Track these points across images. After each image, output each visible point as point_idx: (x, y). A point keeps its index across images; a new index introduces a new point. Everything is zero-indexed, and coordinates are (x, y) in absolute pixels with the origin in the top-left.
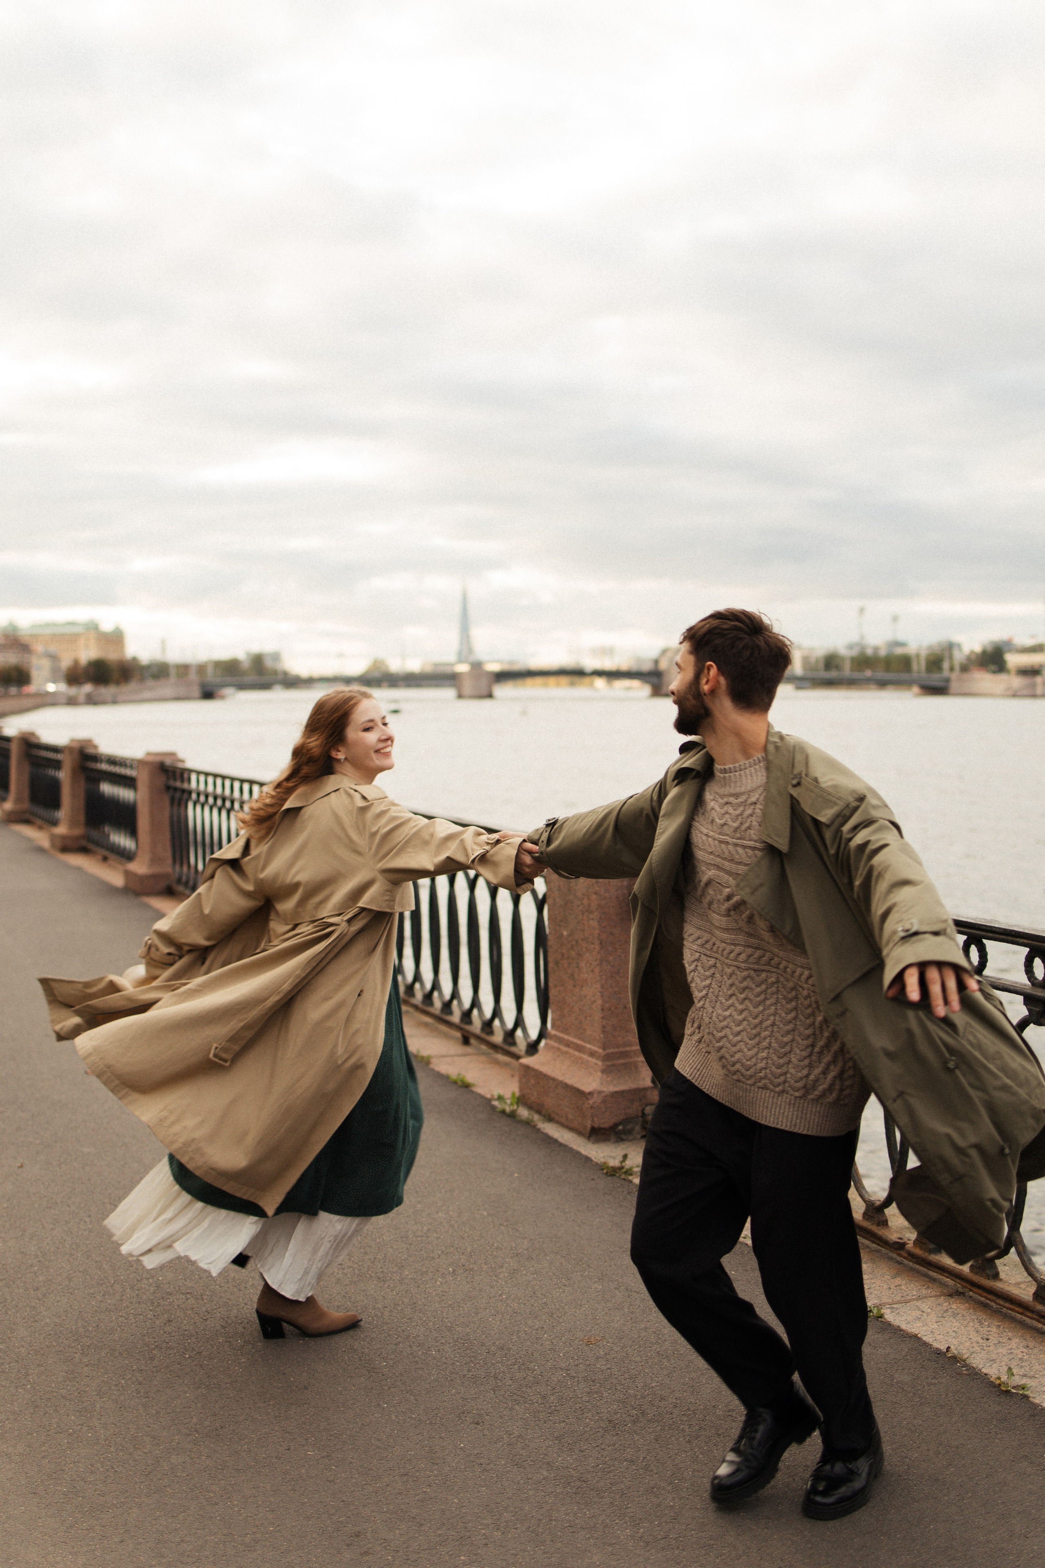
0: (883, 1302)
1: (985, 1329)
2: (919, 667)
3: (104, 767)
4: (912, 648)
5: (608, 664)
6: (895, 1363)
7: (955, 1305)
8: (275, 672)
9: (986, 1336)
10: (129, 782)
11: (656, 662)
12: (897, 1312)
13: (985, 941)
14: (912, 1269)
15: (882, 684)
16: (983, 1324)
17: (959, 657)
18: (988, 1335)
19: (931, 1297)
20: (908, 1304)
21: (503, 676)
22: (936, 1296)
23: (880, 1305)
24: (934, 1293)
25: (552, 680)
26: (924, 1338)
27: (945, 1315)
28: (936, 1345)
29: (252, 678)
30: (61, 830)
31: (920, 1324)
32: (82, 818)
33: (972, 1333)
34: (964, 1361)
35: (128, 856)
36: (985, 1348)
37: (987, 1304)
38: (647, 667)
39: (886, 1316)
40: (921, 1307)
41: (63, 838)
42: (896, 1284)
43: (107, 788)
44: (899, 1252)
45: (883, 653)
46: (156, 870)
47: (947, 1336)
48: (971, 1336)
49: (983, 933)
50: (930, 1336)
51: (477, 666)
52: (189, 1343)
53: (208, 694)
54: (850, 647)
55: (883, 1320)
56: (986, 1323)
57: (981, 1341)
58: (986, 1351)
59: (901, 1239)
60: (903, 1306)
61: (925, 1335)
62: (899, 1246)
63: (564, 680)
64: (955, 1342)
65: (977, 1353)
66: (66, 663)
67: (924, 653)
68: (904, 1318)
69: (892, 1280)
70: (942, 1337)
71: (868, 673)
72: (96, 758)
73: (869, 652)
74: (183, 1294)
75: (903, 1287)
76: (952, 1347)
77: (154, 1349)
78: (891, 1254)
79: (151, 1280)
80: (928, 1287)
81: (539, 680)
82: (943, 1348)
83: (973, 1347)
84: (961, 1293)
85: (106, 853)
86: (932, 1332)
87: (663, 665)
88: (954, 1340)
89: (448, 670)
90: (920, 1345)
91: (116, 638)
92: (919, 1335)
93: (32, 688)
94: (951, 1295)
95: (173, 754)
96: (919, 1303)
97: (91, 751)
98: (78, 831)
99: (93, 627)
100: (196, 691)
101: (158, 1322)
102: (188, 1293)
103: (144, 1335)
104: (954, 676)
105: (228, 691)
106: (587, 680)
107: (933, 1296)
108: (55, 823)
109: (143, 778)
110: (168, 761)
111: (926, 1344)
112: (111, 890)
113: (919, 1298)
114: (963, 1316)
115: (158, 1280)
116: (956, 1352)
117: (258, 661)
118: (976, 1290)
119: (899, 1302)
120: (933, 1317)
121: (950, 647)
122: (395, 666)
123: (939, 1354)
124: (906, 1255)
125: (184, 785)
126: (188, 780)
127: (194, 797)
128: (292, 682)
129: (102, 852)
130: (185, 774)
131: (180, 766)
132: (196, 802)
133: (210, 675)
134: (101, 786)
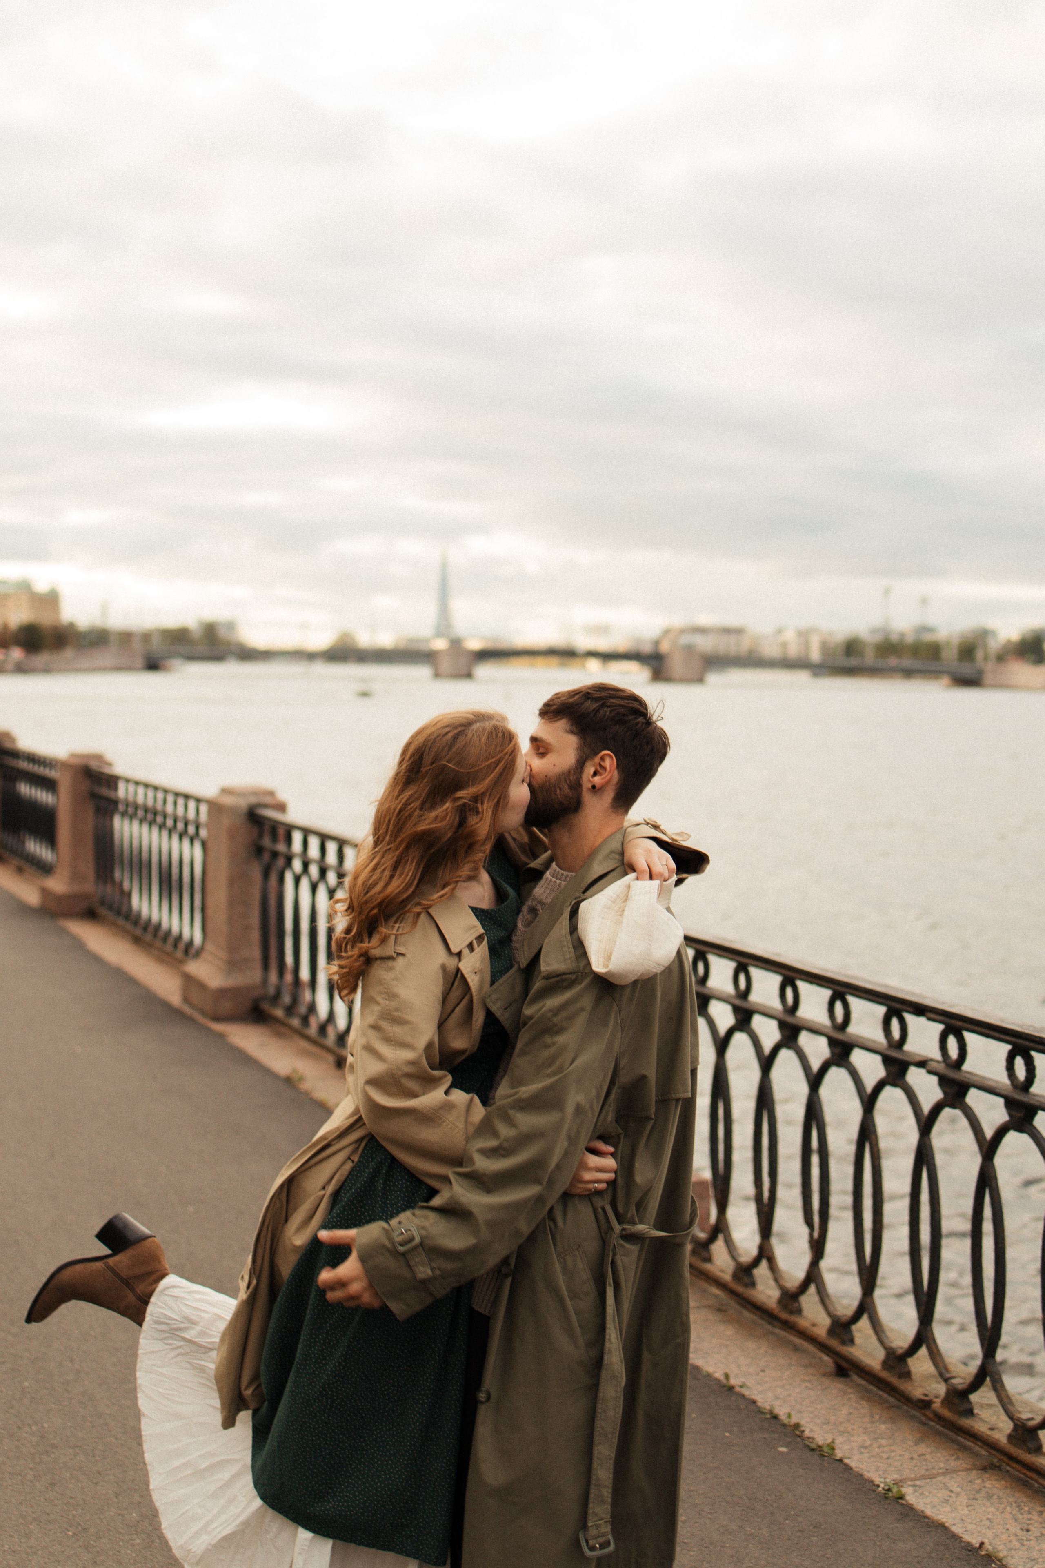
0: (904, 1477)
1: (1026, 1516)
2: (950, 655)
3: (24, 765)
4: (942, 635)
5: (603, 644)
6: (918, 1562)
7: (988, 1482)
8: (228, 643)
9: (1026, 1527)
10: (49, 784)
11: (657, 643)
12: (920, 1491)
13: (1033, 1053)
14: (939, 1433)
15: (908, 673)
16: (1022, 1509)
17: (994, 645)
18: (1028, 1524)
19: (960, 1471)
20: (934, 1480)
21: (486, 655)
22: (966, 1470)
23: (901, 1481)
24: (965, 1466)
25: (540, 660)
26: (953, 1529)
27: (977, 1496)
28: (967, 1538)
29: (203, 649)
31: (948, 1509)
33: (1010, 1521)
34: (1000, 1560)
35: (45, 869)
36: (1025, 1543)
37: (1027, 1481)
38: (647, 649)
39: (908, 1497)
40: (949, 1485)
42: (920, 1452)
43: (25, 789)
44: (923, 1411)
45: (910, 639)
46: (77, 888)
47: (980, 1526)
48: (1008, 1526)
49: (1032, 1045)
50: (959, 1525)
51: (456, 643)
52: (74, 1515)
53: (153, 665)
54: (874, 631)
55: (904, 1502)
56: (1026, 1509)
57: (1020, 1533)
58: (1026, 1548)
59: (926, 1395)
60: (927, 1483)
61: (954, 1524)
62: (924, 1404)
63: (554, 660)
64: (990, 1534)
65: (1015, 1550)
67: (956, 642)
68: (929, 1500)
69: (915, 1448)
70: (974, 1526)
71: (893, 661)
72: (16, 754)
73: (894, 638)
74: (71, 1447)
75: (928, 1457)
76: (986, 1541)
77: (31, 1523)
78: (913, 1412)
79: (34, 1428)
80: (958, 1458)
81: (525, 660)
82: (975, 1542)
83: (1010, 1541)
84: (996, 1466)
85: (21, 863)
86: (962, 1520)
87: (665, 647)
88: (988, 1530)
89: (423, 647)
90: (948, 1538)
91: (51, 600)
92: (947, 1524)
94: (984, 1469)
95: (99, 758)
96: (946, 1479)
97: (10, 745)
99: (25, 587)
100: (139, 662)
101: (38, 1486)
102: (77, 1446)
103: (21, 1503)
104: (990, 667)
105: (176, 663)
106: (577, 662)
107: (962, 1470)
109: (64, 781)
110: (94, 765)
111: (955, 1537)
112: (23, 909)
113: (947, 1472)
114: (999, 1498)
115: (43, 1427)
116: (990, 1548)
117: (210, 631)
118: (1014, 1465)
119: (923, 1478)
120: (963, 1499)
121: (984, 634)
122: (365, 639)
123: (970, 1551)
124: (931, 1416)
125: (111, 794)
126: (116, 788)
127: (121, 807)
128: (248, 655)
129: (16, 862)
130: (112, 781)
131: (107, 770)
132: (124, 814)
133: (156, 644)
134: (18, 786)
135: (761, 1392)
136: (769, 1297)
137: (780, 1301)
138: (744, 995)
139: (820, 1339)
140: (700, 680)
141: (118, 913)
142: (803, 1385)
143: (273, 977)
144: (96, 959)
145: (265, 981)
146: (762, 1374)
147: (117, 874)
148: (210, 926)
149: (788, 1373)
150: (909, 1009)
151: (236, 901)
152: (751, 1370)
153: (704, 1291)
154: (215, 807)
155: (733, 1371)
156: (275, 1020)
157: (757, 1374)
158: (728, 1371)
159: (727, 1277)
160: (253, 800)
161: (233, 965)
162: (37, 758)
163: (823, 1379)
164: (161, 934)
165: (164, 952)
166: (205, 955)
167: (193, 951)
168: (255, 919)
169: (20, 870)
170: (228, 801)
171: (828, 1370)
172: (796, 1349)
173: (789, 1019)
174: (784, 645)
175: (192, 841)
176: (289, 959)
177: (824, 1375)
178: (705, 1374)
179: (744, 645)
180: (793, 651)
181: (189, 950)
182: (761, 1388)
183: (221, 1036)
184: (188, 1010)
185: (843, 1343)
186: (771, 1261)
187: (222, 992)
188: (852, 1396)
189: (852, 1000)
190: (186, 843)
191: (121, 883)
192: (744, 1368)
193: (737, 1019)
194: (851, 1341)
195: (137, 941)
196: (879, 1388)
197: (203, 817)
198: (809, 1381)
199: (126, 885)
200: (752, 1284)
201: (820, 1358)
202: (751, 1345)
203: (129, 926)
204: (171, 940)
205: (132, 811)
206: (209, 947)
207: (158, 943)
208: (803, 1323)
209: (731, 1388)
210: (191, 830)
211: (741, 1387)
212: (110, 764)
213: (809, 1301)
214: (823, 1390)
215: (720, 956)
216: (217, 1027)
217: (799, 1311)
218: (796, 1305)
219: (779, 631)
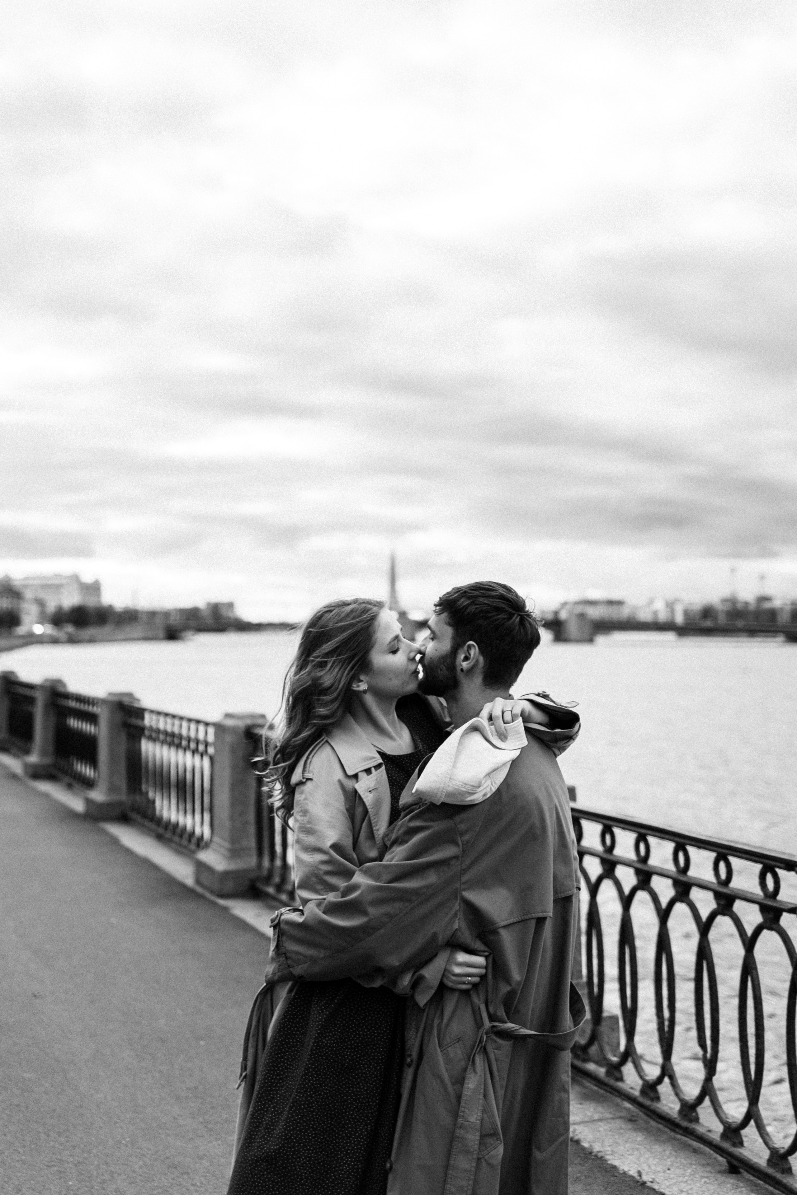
2: (783, 618)
3: (73, 704)
4: (777, 603)
8: (229, 618)
10: (92, 718)
11: (556, 613)
15: (752, 632)
29: (210, 623)
30: (33, 758)
32: (51, 748)
35: (89, 784)
41: (34, 766)
43: (74, 723)
45: (752, 607)
46: (115, 798)
53: (172, 636)
54: (725, 601)
66: (51, 607)
67: (788, 608)
71: (740, 623)
72: (67, 696)
73: (739, 606)
85: (71, 780)
87: (562, 616)
91: (95, 588)
93: (21, 630)
95: (130, 695)
97: (61, 689)
98: (48, 761)
99: (75, 578)
100: (161, 633)
105: (189, 634)
108: (27, 752)
109: (103, 715)
110: (126, 700)
112: (72, 815)
117: (216, 609)
125: (138, 722)
126: (143, 718)
127: (147, 733)
128: (244, 627)
129: (67, 779)
130: (140, 713)
131: (136, 705)
132: (150, 738)
133: (174, 620)
134: (68, 720)
135: (668, 1187)
136: (671, 1109)
137: (680, 1112)
138: (644, 860)
139: (714, 1143)
140: (590, 640)
141: (145, 816)
142: (703, 1180)
143: (266, 863)
144: (128, 852)
145: (260, 865)
146: (669, 1172)
147: (144, 787)
148: (216, 822)
149: (689, 1171)
150: (782, 865)
151: (236, 802)
152: (658, 1169)
153: (617, 1105)
154: (219, 728)
155: (644, 1168)
156: (267, 895)
157: (664, 1172)
158: (639, 1169)
159: (637, 1093)
160: (249, 722)
161: (234, 853)
162: (82, 698)
163: (719, 1176)
164: (178, 831)
165: (180, 845)
166: (213, 846)
167: (203, 844)
168: (251, 817)
169: (70, 786)
170: (230, 722)
171: (723, 1168)
172: (695, 1151)
173: (682, 878)
174: (655, 613)
175: (202, 756)
176: (278, 849)
177: (720, 1172)
178: (621, 1172)
179: (625, 613)
180: (663, 617)
181: (200, 843)
182: (668, 1184)
183: (226, 909)
184: (199, 890)
185: (734, 1145)
186: (672, 1078)
187: (226, 874)
188: (743, 1189)
189: (733, 860)
190: (197, 758)
191: (147, 793)
192: (653, 1167)
193: (638, 880)
194: (741, 1144)
195: (159, 837)
196: (765, 1182)
197: (211, 738)
198: (707, 1177)
199: (151, 794)
200: (658, 1098)
201: (715, 1158)
202: (657, 1148)
203: (153, 826)
204: (186, 836)
205: (156, 736)
206: (216, 839)
207: (176, 839)
208: (700, 1129)
209: (644, 1183)
210: (201, 748)
211: (652, 1182)
212: (138, 700)
213: (705, 1112)
214: (719, 1185)
215: (624, 829)
216: (222, 902)
217: (697, 1120)
218: (694, 1114)
219: (651, 602)
